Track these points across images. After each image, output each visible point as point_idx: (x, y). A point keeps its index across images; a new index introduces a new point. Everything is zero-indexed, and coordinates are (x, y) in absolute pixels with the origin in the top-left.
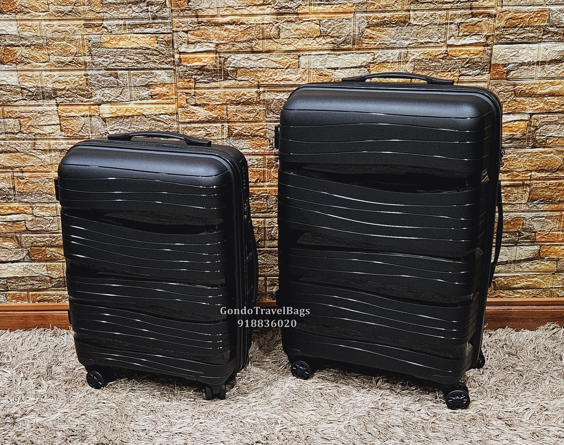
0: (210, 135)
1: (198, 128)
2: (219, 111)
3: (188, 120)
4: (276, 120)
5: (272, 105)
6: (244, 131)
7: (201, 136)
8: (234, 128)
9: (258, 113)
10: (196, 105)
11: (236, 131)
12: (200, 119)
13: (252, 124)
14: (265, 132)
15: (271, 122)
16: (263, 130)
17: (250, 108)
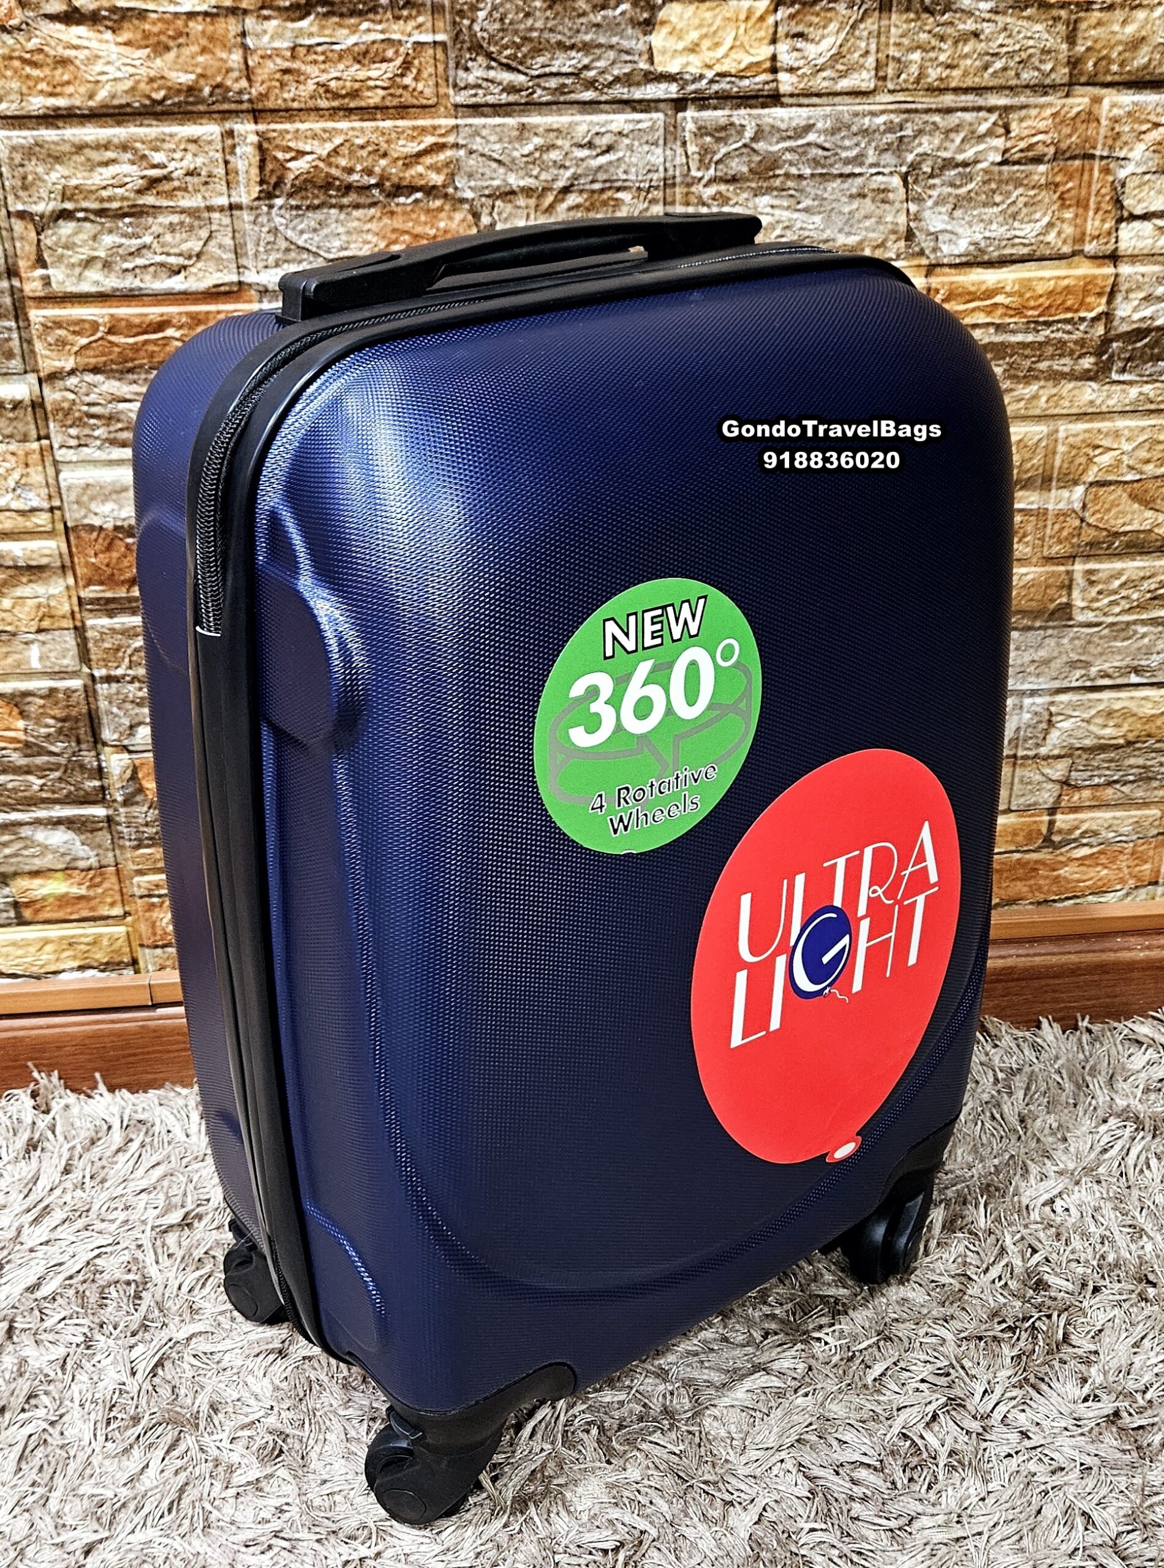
0: (166, 186)
1: (98, 147)
2: (204, 50)
3: (38, 104)
4: (504, 98)
5: (481, 15)
6: (343, 162)
7: (120, 191)
8: (290, 149)
9: (407, 65)
10: (71, 16)
11: (299, 166)
12: (102, 95)
13: (381, 124)
14: (452, 169)
15: (476, 109)
16: (442, 157)
17: (367, 32)
